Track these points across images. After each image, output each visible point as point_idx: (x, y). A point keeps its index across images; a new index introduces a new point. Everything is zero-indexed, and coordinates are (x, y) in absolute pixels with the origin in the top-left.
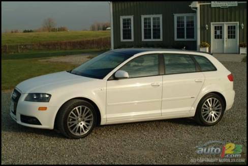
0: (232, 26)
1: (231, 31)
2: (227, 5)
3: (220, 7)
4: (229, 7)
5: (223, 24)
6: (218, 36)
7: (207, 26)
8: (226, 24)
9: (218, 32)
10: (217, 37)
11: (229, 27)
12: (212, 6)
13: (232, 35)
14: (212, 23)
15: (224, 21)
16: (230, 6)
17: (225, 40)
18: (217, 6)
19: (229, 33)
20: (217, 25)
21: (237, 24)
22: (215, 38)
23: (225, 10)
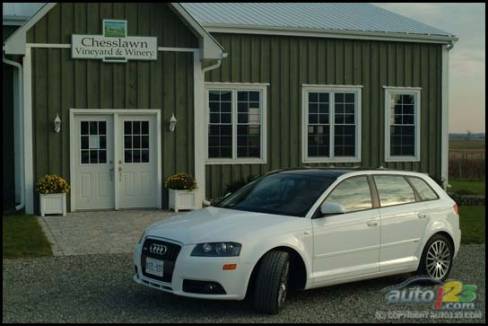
0: (137, 124)
1: (137, 139)
2: (124, 55)
3: (100, 61)
4: (130, 61)
5: (113, 115)
6: (94, 153)
7: (58, 119)
8: (120, 115)
9: (94, 142)
10: (89, 157)
11: (127, 125)
12: (75, 55)
13: (137, 151)
14: (72, 111)
15: (113, 107)
16: (133, 57)
17: (117, 166)
18: (92, 56)
19: (127, 144)
20: (89, 119)
21: (155, 115)
22: (85, 160)
23: (118, 71)
